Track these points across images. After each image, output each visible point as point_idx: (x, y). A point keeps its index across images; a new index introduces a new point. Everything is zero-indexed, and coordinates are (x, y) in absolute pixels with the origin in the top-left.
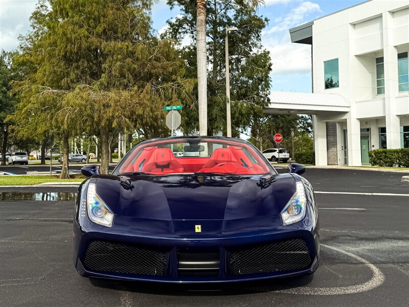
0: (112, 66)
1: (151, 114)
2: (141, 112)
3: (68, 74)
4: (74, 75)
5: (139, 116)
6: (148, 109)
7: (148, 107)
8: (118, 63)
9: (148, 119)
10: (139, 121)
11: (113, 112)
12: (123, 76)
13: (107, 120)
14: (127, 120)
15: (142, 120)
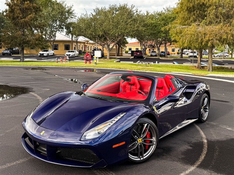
0: (211, 12)
1: (232, 38)
2: (225, 37)
3: (190, 18)
4: (192, 18)
5: (224, 39)
6: (229, 36)
7: (230, 34)
8: (214, 11)
9: (230, 41)
10: (225, 42)
11: (209, 37)
12: (217, 17)
13: (206, 42)
14: (218, 42)
15: (226, 41)
